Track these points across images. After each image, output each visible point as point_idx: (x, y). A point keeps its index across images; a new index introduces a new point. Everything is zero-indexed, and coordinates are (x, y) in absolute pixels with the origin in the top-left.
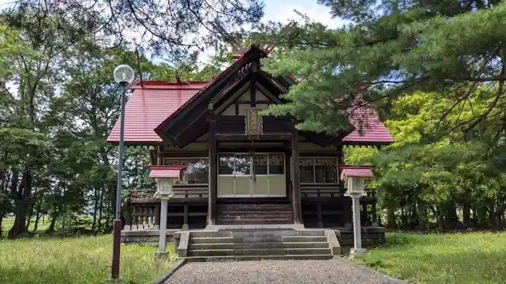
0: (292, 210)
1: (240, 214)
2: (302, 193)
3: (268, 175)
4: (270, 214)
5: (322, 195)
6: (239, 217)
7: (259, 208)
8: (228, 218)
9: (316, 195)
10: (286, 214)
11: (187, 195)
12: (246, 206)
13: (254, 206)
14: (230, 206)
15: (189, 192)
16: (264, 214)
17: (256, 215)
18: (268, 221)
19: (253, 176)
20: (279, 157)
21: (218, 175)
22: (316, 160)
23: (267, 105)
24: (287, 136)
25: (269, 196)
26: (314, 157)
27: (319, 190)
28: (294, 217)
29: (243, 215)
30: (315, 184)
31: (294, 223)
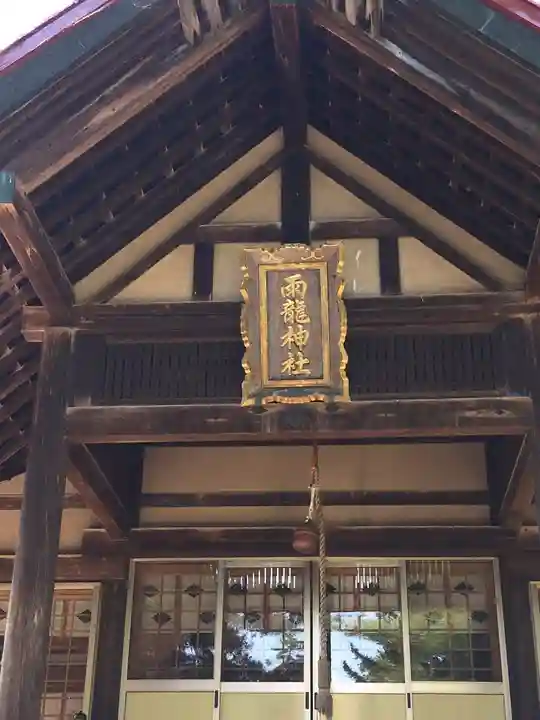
19: (316, 689)
20: (471, 588)
21: (126, 684)
23: (373, 245)
24: (500, 412)
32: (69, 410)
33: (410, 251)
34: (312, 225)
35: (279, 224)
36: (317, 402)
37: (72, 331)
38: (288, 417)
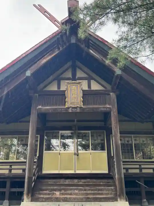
0: (115, 185)
1: (60, 190)
2: (124, 168)
3: (91, 151)
4: (92, 190)
5: (144, 171)
6: (58, 193)
7: (81, 183)
8: (46, 194)
9: (137, 171)
10: (108, 190)
11: (10, 170)
12: (67, 182)
13: (76, 181)
14: (51, 181)
15: (13, 167)
16: (85, 190)
17: (76, 191)
18: (88, 198)
19: (76, 152)
20: (101, 136)
21: (44, 152)
22: (135, 139)
23: (87, 81)
24: (107, 109)
25: (91, 171)
26: (133, 135)
27: (140, 165)
28: (117, 193)
29: (63, 192)
30: (135, 160)
31: (117, 201)
32: (37, 108)
33: (93, 82)
34: (77, 77)
35: (71, 77)
36: (77, 107)
37: (37, 95)
38: (73, 109)
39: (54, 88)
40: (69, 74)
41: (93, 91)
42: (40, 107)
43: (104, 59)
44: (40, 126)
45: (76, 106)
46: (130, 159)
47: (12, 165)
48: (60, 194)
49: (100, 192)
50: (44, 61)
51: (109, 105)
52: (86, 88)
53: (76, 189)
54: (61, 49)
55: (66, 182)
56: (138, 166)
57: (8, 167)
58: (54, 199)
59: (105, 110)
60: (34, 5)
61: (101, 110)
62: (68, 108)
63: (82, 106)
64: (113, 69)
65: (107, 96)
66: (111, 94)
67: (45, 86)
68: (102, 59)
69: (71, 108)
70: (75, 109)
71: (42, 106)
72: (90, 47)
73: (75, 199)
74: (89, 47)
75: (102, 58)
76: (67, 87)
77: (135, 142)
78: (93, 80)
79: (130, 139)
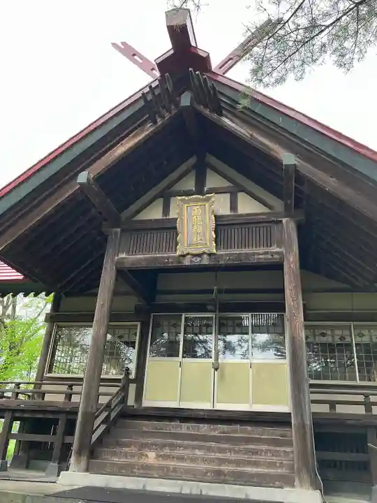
3: (251, 359)
4: (236, 452)
6: (152, 455)
7: (216, 433)
9: (360, 410)
10: (277, 454)
11: (69, 396)
14: (149, 426)
15: (75, 389)
16: (221, 451)
18: (219, 473)
22: (358, 331)
23: (228, 196)
24: (272, 256)
25: (251, 406)
26: (352, 324)
27: (366, 396)
28: (293, 465)
29: (167, 451)
30: (358, 383)
31: (293, 486)
32: (117, 258)
33: (242, 198)
35: (194, 189)
36: (204, 253)
37: (119, 230)
38: (194, 259)
39: (154, 213)
40: (190, 183)
41: (241, 215)
42: (124, 255)
43: (255, 135)
44: (141, 303)
45: (200, 251)
46: (345, 380)
47: (72, 385)
48: (158, 456)
49: (254, 458)
50: (120, 150)
51: (278, 246)
52: (224, 210)
53: (200, 448)
54: (159, 123)
55: (181, 429)
56: (361, 398)
57: (65, 388)
58: (138, 469)
59: (270, 259)
60: (114, 44)
61: (259, 259)
62: (184, 256)
63: (215, 251)
64: (277, 156)
65: (275, 228)
66: (284, 220)
67: (138, 212)
68: (251, 135)
69: (189, 256)
70: (199, 259)
71: (128, 253)
72: (224, 112)
73: (187, 471)
74: (222, 112)
75: (251, 133)
76: (182, 210)
77: (359, 339)
78: (243, 193)
79: (346, 332)
